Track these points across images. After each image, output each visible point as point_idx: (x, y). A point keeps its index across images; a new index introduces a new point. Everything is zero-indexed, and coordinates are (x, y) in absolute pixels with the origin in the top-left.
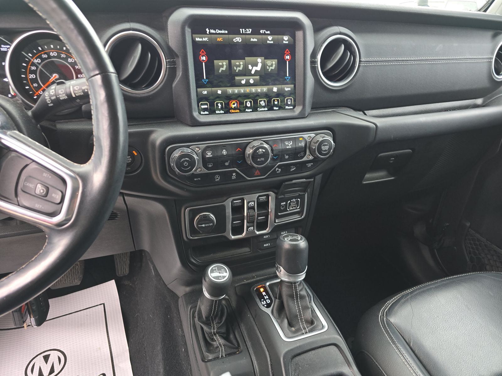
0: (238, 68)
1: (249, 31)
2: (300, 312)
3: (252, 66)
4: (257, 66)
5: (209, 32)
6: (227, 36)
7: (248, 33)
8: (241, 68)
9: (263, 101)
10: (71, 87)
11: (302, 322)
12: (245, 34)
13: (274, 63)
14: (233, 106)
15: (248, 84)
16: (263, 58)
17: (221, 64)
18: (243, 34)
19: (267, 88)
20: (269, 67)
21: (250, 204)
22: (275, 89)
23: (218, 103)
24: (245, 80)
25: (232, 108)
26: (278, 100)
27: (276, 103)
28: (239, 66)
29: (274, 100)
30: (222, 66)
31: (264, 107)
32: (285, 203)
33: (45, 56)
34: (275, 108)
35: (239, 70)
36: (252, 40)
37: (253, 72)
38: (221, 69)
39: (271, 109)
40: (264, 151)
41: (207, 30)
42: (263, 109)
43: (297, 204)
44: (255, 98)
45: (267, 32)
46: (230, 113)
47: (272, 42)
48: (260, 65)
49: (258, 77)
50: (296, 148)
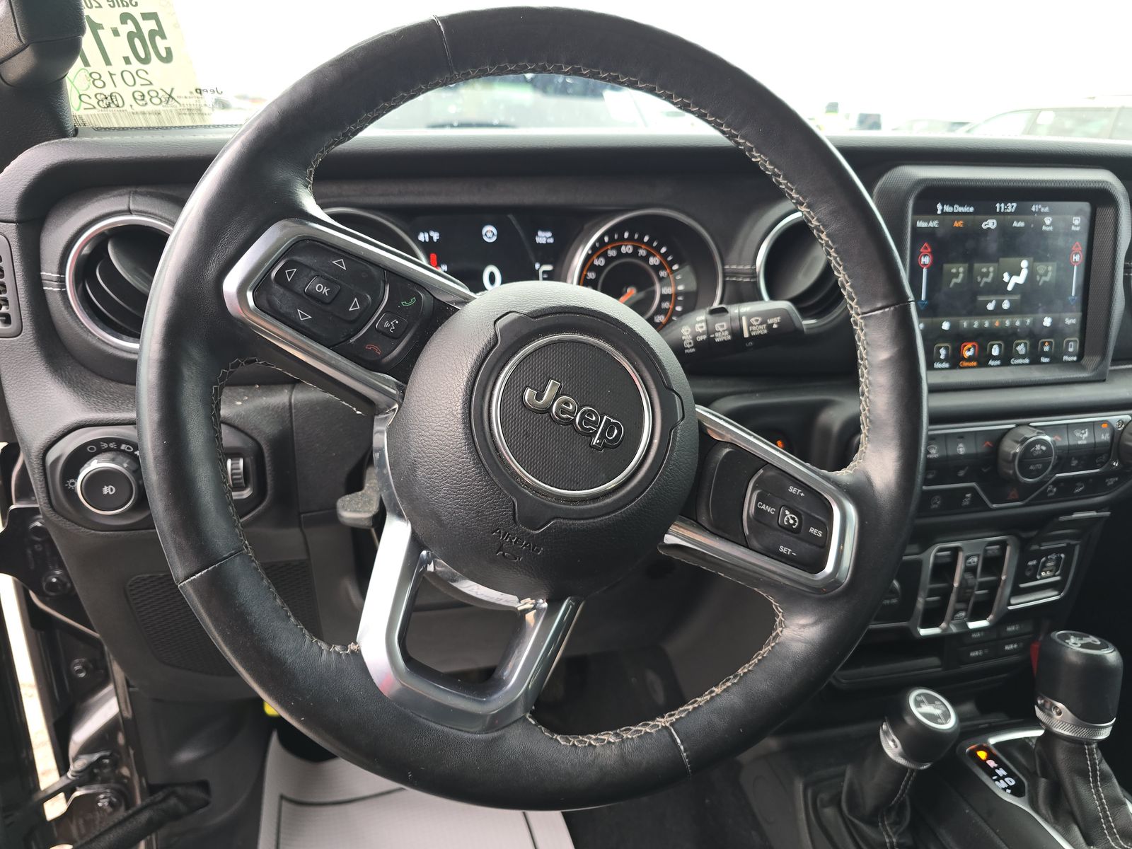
0: (985, 280)
1: (1012, 207)
2: (1104, 810)
3: (1011, 276)
4: (1018, 274)
5: (942, 210)
6: (972, 217)
7: (1009, 211)
8: (989, 280)
9: (1022, 345)
10: (744, 319)
11: (1112, 834)
12: (1005, 214)
13: (1050, 268)
14: (967, 354)
15: (999, 311)
16: (1032, 259)
17: (954, 271)
18: (1000, 213)
19: (1032, 319)
20: (1041, 276)
21: (970, 560)
22: (1047, 322)
23: (940, 348)
24: (994, 302)
25: (964, 359)
26: (1050, 344)
27: (1046, 348)
28: (987, 275)
29: (1043, 344)
30: (957, 275)
31: (1023, 357)
32: (1035, 562)
33: (612, 253)
34: (1044, 360)
35: (986, 283)
36: (1015, 224)
37: (1010, 288)
38: (954, 280)
39: (1035, 361)
40: (1044, 448)
41: (939, 206)
42: (1020, 361)
43: (1057, 566)
44: (1008, 338)
45: (1043, 210)
46: (961, 368)
47: (1051, 228)
48: (1024, 273)
49: (1017, 297)
50: (1095, 445)
